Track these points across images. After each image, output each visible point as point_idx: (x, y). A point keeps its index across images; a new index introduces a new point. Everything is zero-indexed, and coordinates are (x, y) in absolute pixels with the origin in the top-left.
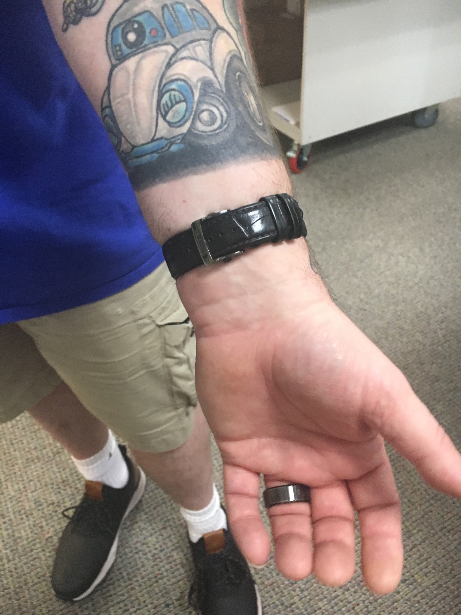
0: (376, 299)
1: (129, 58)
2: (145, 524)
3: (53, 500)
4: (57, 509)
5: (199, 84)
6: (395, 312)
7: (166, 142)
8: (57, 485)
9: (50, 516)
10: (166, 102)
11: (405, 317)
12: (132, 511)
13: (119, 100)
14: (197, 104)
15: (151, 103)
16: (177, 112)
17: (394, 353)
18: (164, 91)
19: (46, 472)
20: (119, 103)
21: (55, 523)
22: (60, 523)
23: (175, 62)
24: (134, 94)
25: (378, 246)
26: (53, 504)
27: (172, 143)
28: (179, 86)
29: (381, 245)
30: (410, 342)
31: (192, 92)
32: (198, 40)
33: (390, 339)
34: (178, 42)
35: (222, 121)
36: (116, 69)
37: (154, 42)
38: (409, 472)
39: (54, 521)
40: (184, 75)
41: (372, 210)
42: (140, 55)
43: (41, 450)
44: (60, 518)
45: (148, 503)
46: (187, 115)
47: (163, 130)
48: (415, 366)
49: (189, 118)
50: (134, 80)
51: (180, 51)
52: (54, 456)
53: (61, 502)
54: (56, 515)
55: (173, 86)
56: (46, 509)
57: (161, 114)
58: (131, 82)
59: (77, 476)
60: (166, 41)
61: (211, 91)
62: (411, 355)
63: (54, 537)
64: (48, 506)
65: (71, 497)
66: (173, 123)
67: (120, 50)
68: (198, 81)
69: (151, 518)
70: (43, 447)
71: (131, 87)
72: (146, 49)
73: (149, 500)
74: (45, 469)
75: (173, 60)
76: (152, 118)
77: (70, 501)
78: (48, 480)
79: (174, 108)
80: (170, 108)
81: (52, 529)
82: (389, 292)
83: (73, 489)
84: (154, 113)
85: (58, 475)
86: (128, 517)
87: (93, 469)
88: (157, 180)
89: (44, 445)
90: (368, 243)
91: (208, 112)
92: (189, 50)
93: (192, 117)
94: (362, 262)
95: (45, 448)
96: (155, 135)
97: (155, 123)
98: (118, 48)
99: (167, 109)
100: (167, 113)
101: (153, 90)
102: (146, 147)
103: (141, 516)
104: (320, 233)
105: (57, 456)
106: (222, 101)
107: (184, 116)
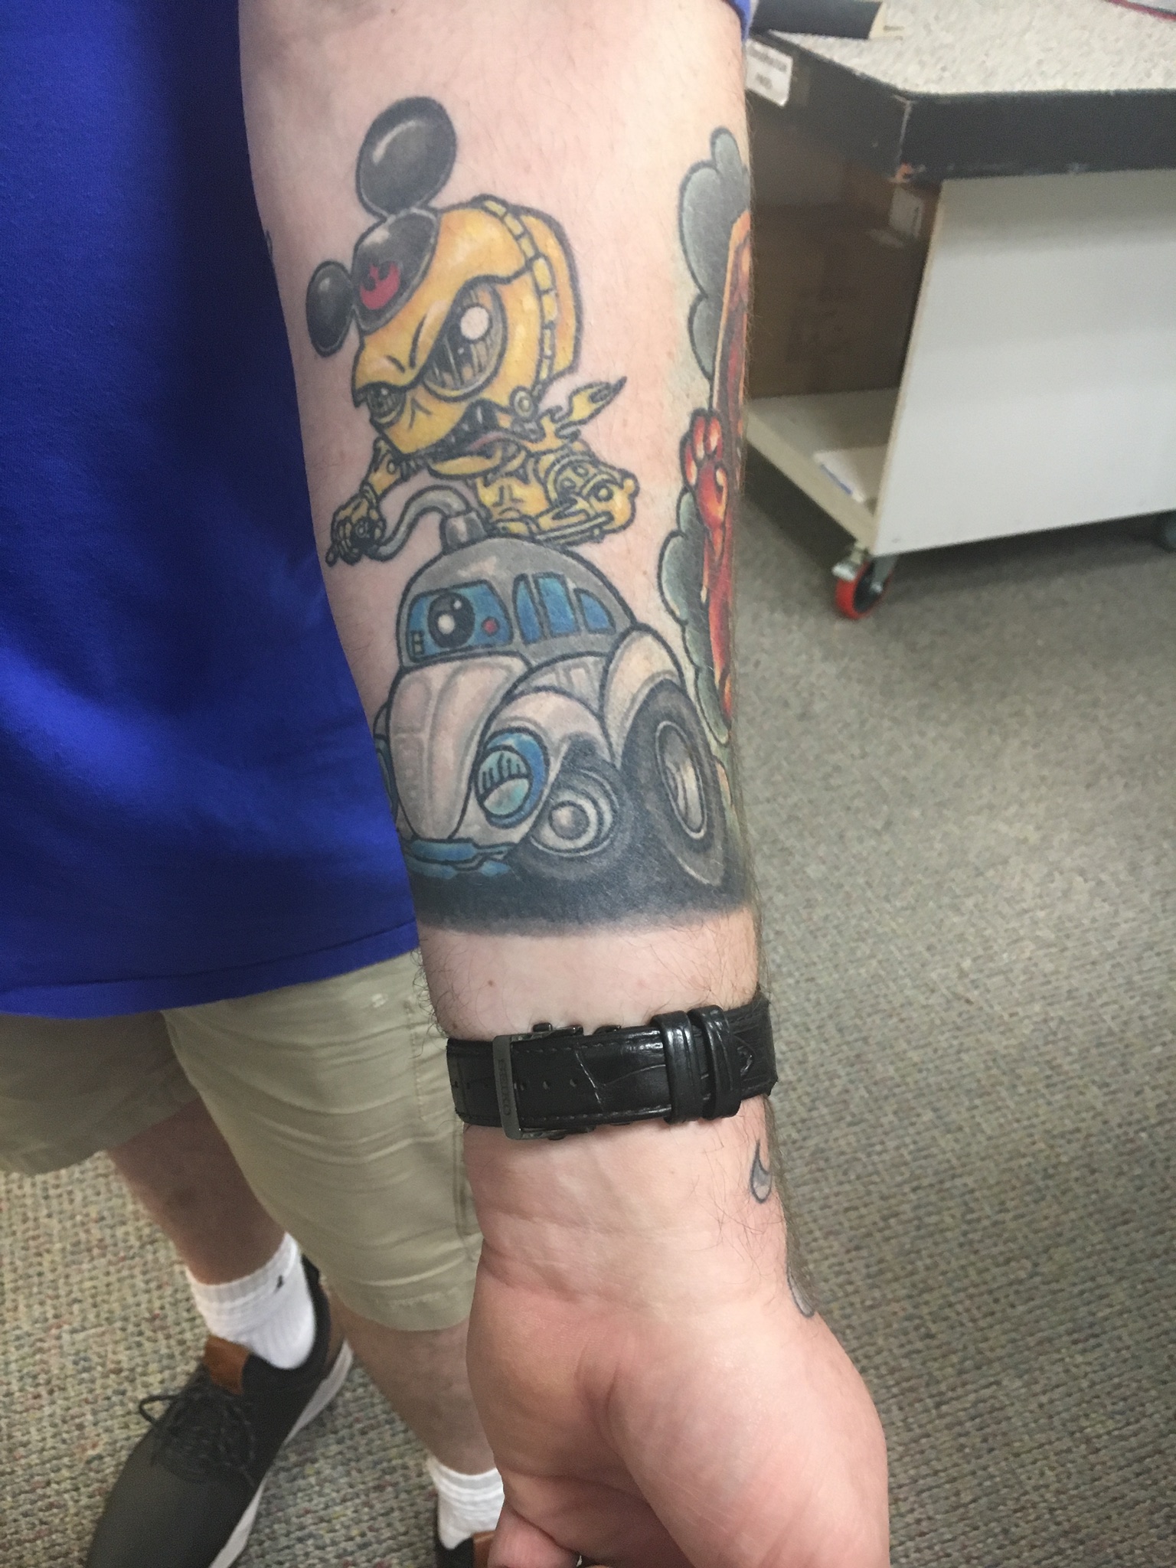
0: (1001, 977)
1: (435, 663)
2: (334, 1468)
3: (119, 1362)
4: (126, 1385)
5: (565, 748)
6: (1045, 1021)
7: (475, 851)
8: (138, 1325)
9: (106, 1402)
10: (491, 770)
11: (1066, 1039)
12: (307, 1428)
13: (404, 736)
14: (552, 791)
15: (462, 763)
16: (509, 796)
17: (1025, 1128)
18: (489, 746)
19: (116, 1286)
20: (403, 741)
21: (114, 1424)
22: (126, 1426)
23: (522, 694)
24: (432, 737)
25: (1025, 841)
26: (118, 1371)
27: (486, 857)
28: (521, 743)
29: (1034, 837)
30: (1070, 1106)
31: (547, 763)
32: (580, 655)
33: (1022, 1090)
34: (535, 655)
35: (599, 831)
36: (407, 677)
37: (488, 645)
38: (1017, 1455)
39: (112, 1417)
40: (536, 724)
41: (1024, 743)
42: (457, 664)
43: (112, 1227)
44: (129, 1413)
45: (349, 1414)
46: (527, 807)
47: (474, 825)
48: (1076, 1174)
49: (530, 814)
50: (437, 708)
51: (538, 673)
52: (142, 1247)
53: (139, 1370)
54: (122, 1404)
55: (511, 741)
56: (99, 1382)
57: (477, 792)
58: (432, 710)
59: (188, 1310)
60: (512, 647)
61: (587, 765)
62: (1069, 1142)
63: (107, 1459)
64: (105, 1376)
65: (165, 1362)
66: (496, 816)
67: (421, 642)
68: (562, 740)
69: (350, 1455)
70: (117, 1219)
71: (429, 720)
72: (469, 654)
73: (352, 1407)
74: (112, 1278)
75: (520, 688)
76: (457, 793)
77: (161, 1372)
78: (116, 1306)
79: (504, 787)
80: (497, 785)
81: (105, 1437)
82: (1036, 965)
83: (173, 1342)
84: (464, 786)
85: (144, 1298)
86: (295, 1441)
87: (232, 1311)
88: (447, 920)
89: (123, 1215)
90: (1003, 828)
91: (572, 808)
92: (557, 674)
93: (536, 813)
94: (979, 873)
95: (123, 1223)
96: (456, 830)
97: (460, 807)
98: (417, 638)
99: (488, 785)
100: (488, 792)
101: (471, 739)
102: (436, 846)
103: (327, 1446)
104: (885, 782)
105: (149, 1247)
106: (608, 787)
107: (521, 808)
